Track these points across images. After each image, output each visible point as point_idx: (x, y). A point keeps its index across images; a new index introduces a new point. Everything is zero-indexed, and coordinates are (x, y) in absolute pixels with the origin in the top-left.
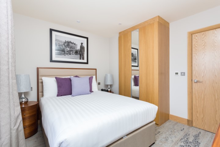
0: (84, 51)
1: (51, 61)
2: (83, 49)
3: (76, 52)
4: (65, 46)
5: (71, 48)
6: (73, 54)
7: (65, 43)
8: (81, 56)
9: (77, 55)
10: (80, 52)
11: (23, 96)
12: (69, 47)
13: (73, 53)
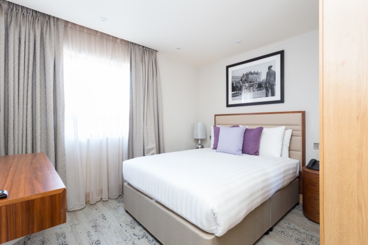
0: (275, 79)
1: (228, 106)
2: (273, 77)
3: (260, 86)
4: (243, 82)
5: (251, 82)
6: (254, 91)
7: (243, 77)
8: (268, 91)
9: (261, 90)
10: (266, 84)
11: (200, 142)
12: (248, 82)
13: (255, 89)
